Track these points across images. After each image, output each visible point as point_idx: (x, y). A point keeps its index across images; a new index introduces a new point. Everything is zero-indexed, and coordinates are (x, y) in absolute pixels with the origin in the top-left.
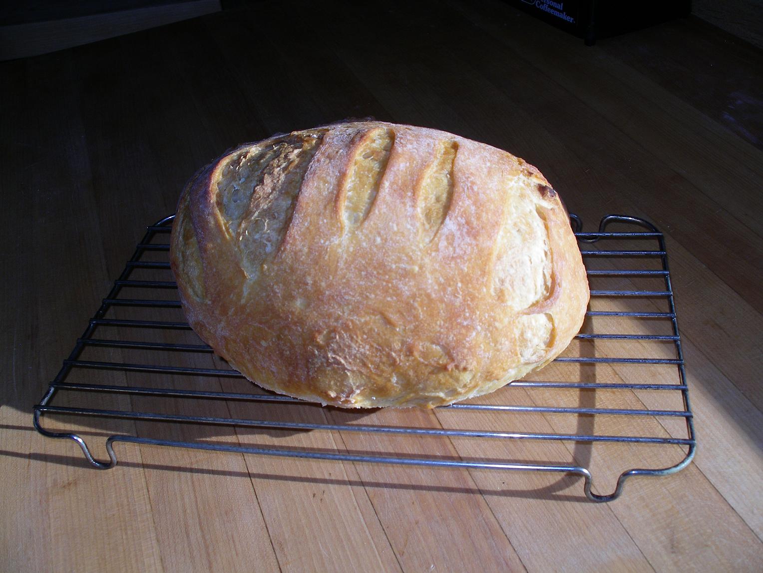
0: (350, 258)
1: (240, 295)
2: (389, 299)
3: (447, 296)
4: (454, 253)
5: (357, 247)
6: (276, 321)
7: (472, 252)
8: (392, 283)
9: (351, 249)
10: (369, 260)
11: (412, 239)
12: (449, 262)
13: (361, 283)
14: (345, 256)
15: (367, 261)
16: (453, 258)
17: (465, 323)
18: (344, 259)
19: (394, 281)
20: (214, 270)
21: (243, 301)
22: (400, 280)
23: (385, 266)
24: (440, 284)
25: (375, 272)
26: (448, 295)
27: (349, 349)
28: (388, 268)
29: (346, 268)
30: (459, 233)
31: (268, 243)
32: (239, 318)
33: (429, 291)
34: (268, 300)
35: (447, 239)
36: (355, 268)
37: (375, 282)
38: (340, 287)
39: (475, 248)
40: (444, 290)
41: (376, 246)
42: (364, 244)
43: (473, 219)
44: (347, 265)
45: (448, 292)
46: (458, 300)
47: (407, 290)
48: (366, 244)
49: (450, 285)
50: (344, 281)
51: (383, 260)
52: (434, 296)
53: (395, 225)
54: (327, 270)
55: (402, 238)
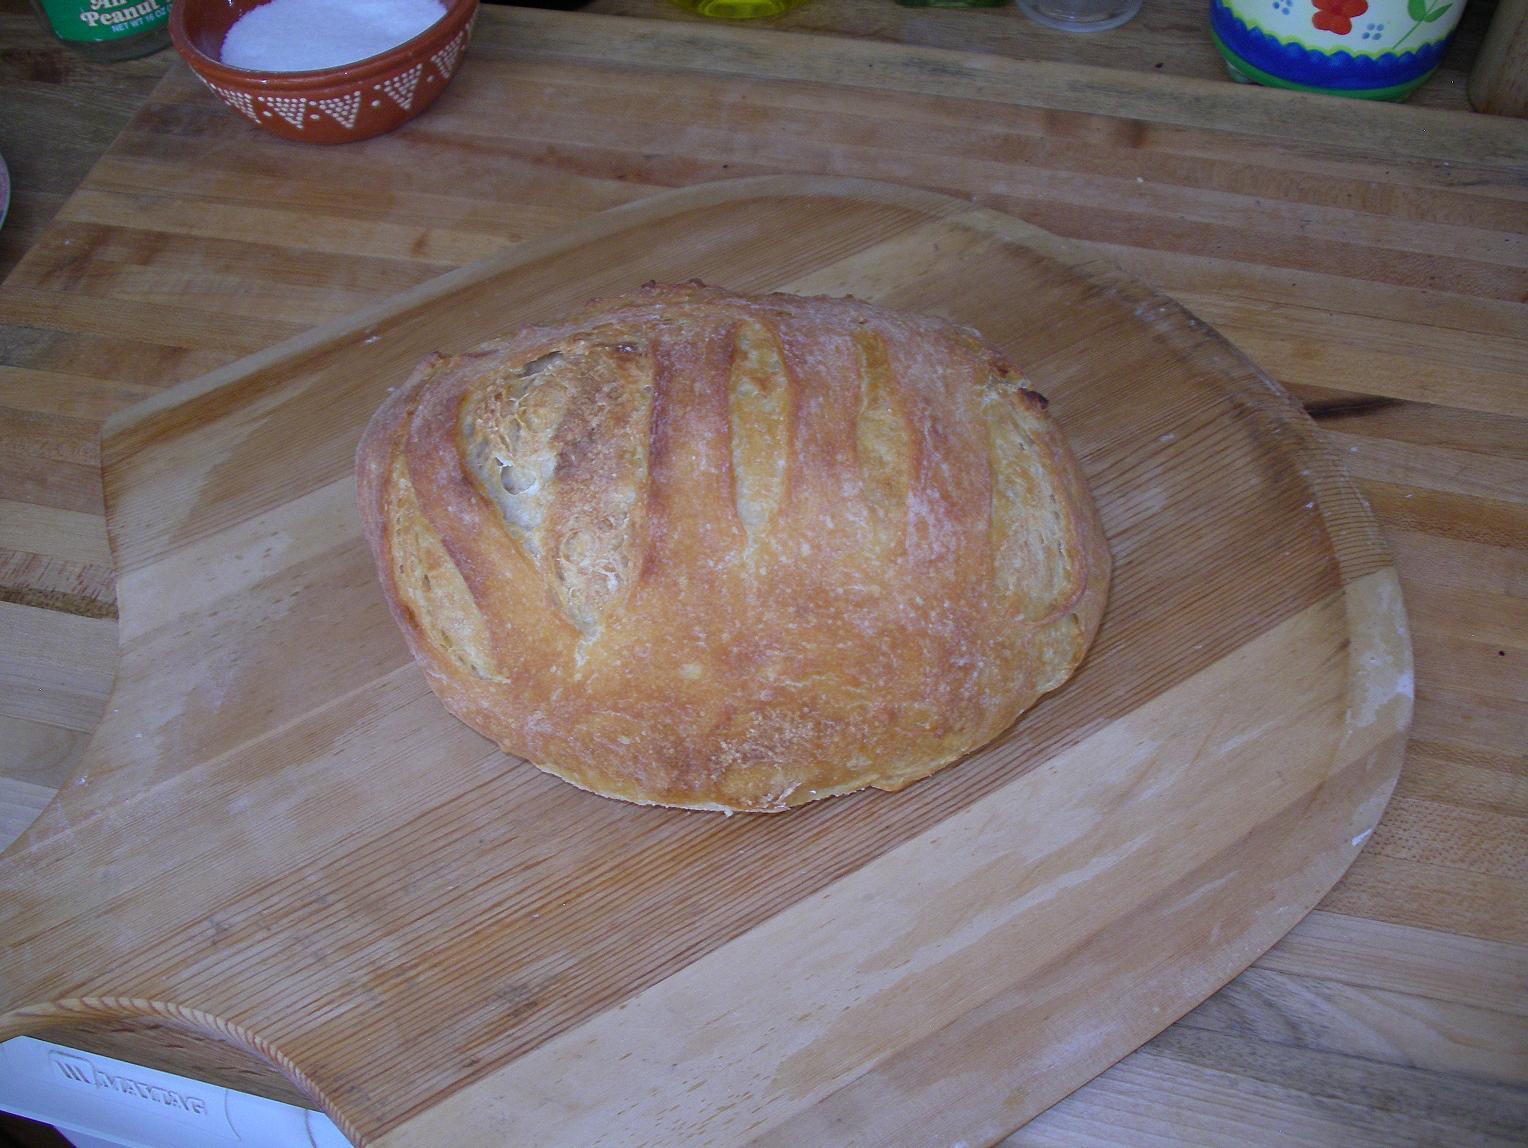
0: (766, 587)
1: (569, 665)
2: (841, 645)
3: (931, 626)
4: (932, 553)
5: (773, 566)
6: (646, 704)
7: (958, 545)
8: (843, 619)
9: (763, 572)
10: (797, 586)
11: (861, 541)
12: (925, 570)
13: (791, 625)
14: (756, 584)
15: (794, 587)
16: (931, 561)
17: (961, 663)
18: (755, 590)
19: (845, 616)
20: (509, 626)
21: (578, 677)
22: (856, 612)
23: (825, 591)
24: (916, 607)
25: (811, 605)
26: (933, 624)
27: (781, 734)
28: (832, 595)
29: (762, 605)
30: (932, 517)
31: (608, 574)
32: (572, 703)
33: (903, 622)
34: (627, 671)
35: (918, 529)
36: (777, 602)
37: (815, 621)
38: (757, 638)
39: (962, 538)
40: (926, 616)
41: (805, 560)
42: (783, 559)
43: (950, 488)
44: (762, 600)
45: (933, 620)
46: (948, 628)
47: (868, 627)
48: (788, 559)
49: (933, 608)
50: (761, 626)
51: (821, 584)
52: (910, 628)
53: (828, 519)
54: (730, 611)
55: (844, 539)
